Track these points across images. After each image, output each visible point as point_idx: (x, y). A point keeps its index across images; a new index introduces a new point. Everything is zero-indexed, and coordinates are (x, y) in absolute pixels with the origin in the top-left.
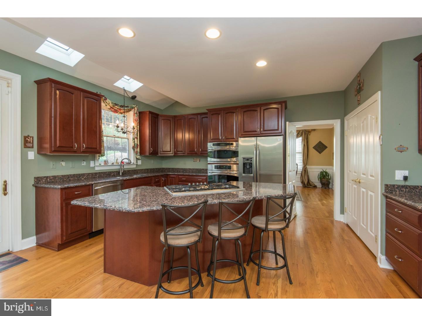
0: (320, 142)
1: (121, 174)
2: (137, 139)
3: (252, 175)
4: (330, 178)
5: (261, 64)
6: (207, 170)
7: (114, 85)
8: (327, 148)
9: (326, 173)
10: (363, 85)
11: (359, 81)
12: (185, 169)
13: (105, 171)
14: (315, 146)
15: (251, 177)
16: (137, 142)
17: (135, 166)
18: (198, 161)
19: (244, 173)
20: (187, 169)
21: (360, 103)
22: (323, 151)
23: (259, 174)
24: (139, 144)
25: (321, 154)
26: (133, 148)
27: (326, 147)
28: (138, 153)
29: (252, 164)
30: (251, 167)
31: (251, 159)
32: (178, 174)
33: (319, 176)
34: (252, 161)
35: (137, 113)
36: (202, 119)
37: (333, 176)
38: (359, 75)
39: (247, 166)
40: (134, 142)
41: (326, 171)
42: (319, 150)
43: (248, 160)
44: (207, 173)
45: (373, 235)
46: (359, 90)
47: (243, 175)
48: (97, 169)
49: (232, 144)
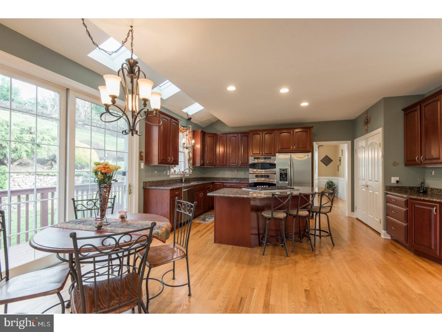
0: (327, 156)
1: (183, 181)
2: (191, 153)
3: (287, 182)
4: (335, 187)
5: (305, 104)
6: (248, 178)
7: (183, 110)
8: (333, 162)
9: (331, 182)
10: (370, 120)
11: (367, 116)
12: (224, 178)
13: (175, 179)
14: (322, 160)
15: (286, 183)
16: (191, 155)
17: (188, 176)
18: (236, 171)
19: (280, 181)
20: (226, 178)
21: (367, 132)
22: (329, 164)
23: (293, 183)
24: (192, 157)
25: (328, 166)
26: (188, 160)
27: (331, 161)
28: (192, 164)
29: (287, 174)
30: (286, 176)
31: (286, 169)
32: (223, 182)
33: (326, 185)
34: (287, 171)
35: (191, 132)
36: (242, 138)
37: (338, 185)
38: (367, 112)
39: (284, 175)
40: (189, 155)
41: (332, 181)
42: (326, 163)
43: (284, 170)
44: (248, 181)
45: (378, 220)
46: (367, 122)
47: (280, 182)
48: (171, 176)
49: (270, 158)
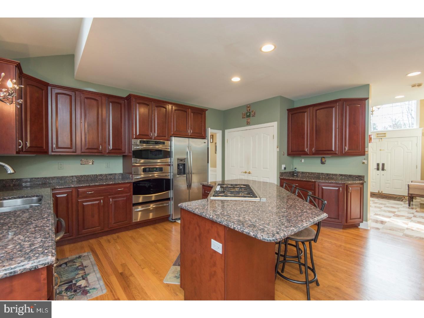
3: (185, 175)
10: (255, 114)
11: (249, 110)
18: (91, 163)
19: (178, 174)
21: (249, 124)
29: (185, 164)
30: (184, 167)
34: (185, 161)
38: (249, 106)
39: (181, 167)
43: (181, 161)
46: (249, 115)
49: (164, 143)
